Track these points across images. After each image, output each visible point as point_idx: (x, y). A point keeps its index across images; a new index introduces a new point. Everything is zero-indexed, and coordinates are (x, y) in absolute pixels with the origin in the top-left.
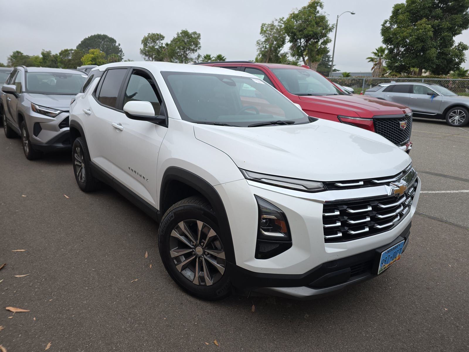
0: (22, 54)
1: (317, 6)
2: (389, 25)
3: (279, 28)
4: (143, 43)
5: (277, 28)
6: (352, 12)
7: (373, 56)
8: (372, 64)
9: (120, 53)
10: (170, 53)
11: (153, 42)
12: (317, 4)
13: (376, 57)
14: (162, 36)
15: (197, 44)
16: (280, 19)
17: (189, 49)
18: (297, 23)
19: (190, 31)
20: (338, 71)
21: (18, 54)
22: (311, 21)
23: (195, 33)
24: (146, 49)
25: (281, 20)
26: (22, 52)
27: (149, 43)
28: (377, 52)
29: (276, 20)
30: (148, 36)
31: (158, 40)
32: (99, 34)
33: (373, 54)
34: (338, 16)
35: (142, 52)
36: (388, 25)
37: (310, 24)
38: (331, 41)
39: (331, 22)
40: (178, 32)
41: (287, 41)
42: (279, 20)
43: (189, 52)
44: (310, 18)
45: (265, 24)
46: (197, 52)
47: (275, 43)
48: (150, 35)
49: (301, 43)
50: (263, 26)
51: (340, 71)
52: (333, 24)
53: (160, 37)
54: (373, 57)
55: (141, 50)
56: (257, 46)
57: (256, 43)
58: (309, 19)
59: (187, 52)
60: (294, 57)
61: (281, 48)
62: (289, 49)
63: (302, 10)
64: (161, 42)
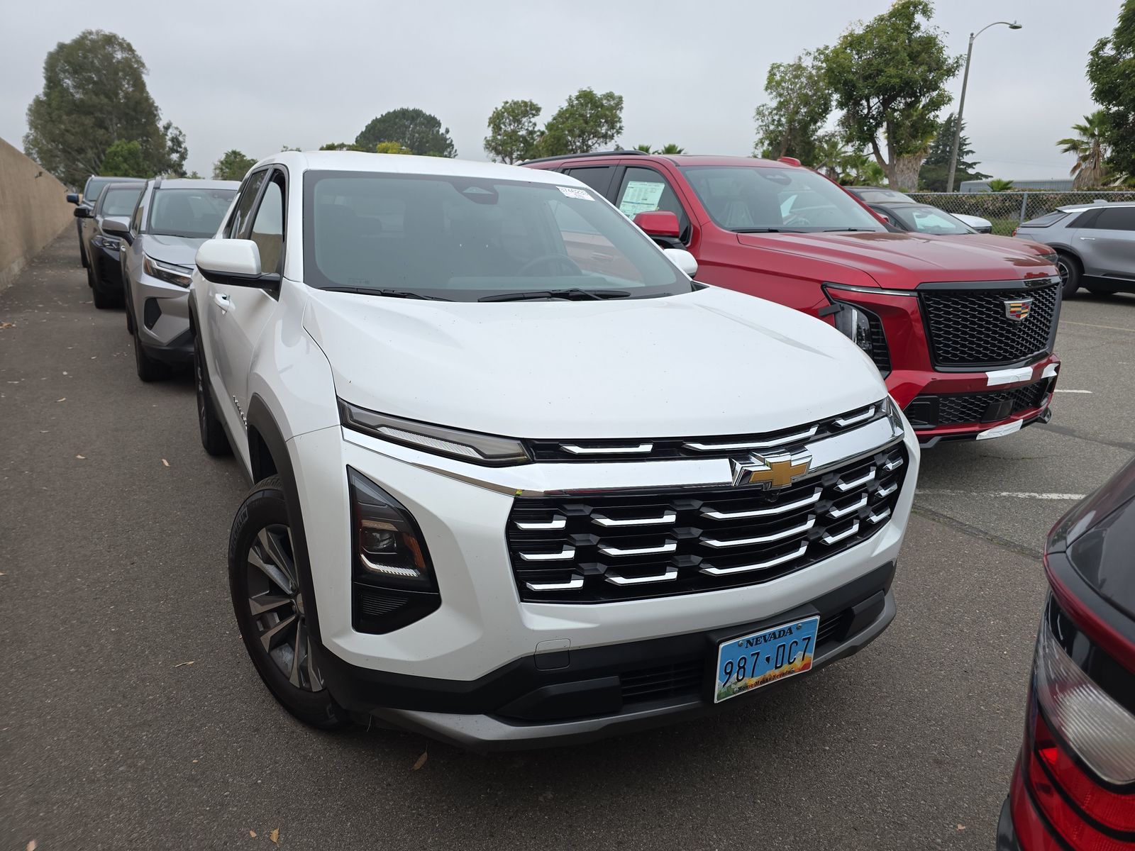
0: (244, 156)
1: (916, 11)
2: (1113, 53)
3: (814, 72)
4: (492, 125)
5: (810, 72)
6: (1012, 23)
7: (1076, 136)
8: (1073, 158)
9: (449, 150)
10: (550, 145)
11: (514, 123)
12: (915, 7)
13: (1085, 139)
14: (534, 105)
15: (613, 122)
16: (818, 50)
17: (596, 135)
18: (860, 57)
19: (599, 92)
20: (987, 177)
21: (235, 157)
22: (897, 52)
23: (610, 96)
24: (499, 137)
25: (819, 54)
26: (243, 153)
27: (504, 123)
28: (1088, 126)
29: (809, 54)
30: (503, 107)
31: (525, 117)
32: (405, 107)
33: (1078, 131)
34: (972, 35)
35: (489, 144)
36: (1109, 51)
37: (894, 58)
38: (950, 100)
39: (951, 51)
40: (570, 96)
41: (834, 103)
42: (816, 54)
43: (594, 142)
44: (894, 43)
45: (781, 65)
46: (613, 141)
47: (803, 110)
48: (508, 105)
49: (870, 108)
50: (775, 71)
51: (991, 177)
52: (959, 56)
53: (531, 109)
54: (1076, 139)
55: (487, 141)
56: (758, 119)
57: (754, 113)
58: (891, 45)
59: (590, 143)
60: (850, 144)
61: (819, 124)
62: (838, 125)
63: (875, 26)
64: (533, 120)
